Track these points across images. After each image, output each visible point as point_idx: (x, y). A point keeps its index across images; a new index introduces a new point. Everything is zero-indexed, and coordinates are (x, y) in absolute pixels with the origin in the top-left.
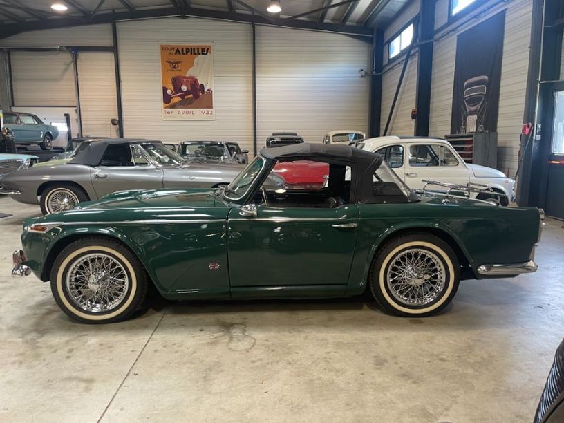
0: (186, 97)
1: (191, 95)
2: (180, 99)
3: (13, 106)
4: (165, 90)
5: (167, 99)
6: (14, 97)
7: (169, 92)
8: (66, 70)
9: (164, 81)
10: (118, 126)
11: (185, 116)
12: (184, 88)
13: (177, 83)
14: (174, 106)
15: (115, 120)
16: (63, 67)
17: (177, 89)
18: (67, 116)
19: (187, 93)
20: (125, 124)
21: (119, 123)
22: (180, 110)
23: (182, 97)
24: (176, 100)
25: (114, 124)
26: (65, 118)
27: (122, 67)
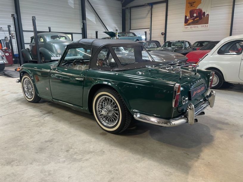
0: (195, 19)
1: (198, 18)
2: (192, 21)
3: (130, 29)
4: (186, 17)
5: (186, 21)
6: (131, 26)
7: (188, 18)
8: (148, 13)
9: (186, 13)
10: (164, 36)
11: (194, 29)
12: (195, 15)
13: (192, 13)
14: (189, 25)
15: (163, 33)
16: (147, 12)
17: (192, 16)
18: (146, 32)
19: (196, 17)
20: (167, 34)
21: (165, 34)
22: (192, 26)
23: (193, 19)
24: (190, 21)
25: (162, 35)
26: (145, 33)
27: (169, 9)
